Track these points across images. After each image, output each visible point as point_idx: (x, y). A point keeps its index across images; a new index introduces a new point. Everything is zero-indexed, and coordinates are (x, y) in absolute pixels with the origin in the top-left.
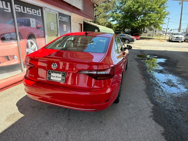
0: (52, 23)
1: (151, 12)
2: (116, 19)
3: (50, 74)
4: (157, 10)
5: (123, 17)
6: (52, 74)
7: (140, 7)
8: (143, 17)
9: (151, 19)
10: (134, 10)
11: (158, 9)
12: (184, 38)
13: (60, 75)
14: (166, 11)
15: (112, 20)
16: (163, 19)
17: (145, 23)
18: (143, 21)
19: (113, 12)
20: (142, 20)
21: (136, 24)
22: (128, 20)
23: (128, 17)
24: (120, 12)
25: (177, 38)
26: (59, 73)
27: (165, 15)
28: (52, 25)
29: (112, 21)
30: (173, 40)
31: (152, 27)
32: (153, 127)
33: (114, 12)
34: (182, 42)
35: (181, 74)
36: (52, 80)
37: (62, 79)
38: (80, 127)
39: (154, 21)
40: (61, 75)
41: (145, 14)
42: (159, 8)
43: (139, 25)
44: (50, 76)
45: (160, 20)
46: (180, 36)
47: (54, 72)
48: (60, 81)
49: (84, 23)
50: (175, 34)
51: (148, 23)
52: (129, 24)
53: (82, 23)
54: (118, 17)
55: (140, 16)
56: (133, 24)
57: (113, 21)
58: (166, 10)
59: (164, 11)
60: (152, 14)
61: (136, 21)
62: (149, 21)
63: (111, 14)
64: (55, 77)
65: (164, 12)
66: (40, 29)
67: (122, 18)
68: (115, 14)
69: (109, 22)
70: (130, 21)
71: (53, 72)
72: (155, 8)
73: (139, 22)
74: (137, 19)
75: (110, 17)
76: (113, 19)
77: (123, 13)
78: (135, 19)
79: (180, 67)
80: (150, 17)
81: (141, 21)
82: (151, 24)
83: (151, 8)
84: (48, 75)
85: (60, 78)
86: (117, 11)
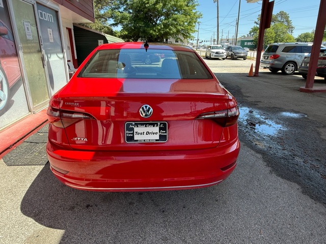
0: (26, 25)
1: (176, 13)
2: (120, 22)
3: (133, 129)
4: (184, 10)
5: (133, 19)
6: (136, 129)
7: (159, 3)
8: (165, 19)
9: (177, 24)
10: (150, 6)
11: (186, 8)
12: (226, 54)
13: (156, 129)
14: (196, 12)
15: (114, 23)
16: (194, 24)
17: (170, 30)
18: (166, 26)
19: (113, 9)
20: (164, 24)
21: (155, 31)
22: (141, 24)
23: (140, 19)
24: (125, 9)
25: (217, 53)
26: (153, 125)
27: (197, 18)
28: (28, 28)
29: (113, 25)
30: (212, 57)
31: (180, 36)
32: (286, 186)
33: (115, 9)
34: (224, 59)
35: (257, 104)
36: (137, 141)
37: (160, 136)
38: (191, 218)
39: (182, 28)
40: (158, 128)
41: (167, 15)
42: (187, 6)
43: (160, 33)
44: (133, 134)
45: (191, 25)
46: (221, 51)
47: (139, 124)
48: (156, 140)
49: (74, 26)
50: (213, 48)
51: (174, 30)
52: (144, 32)
53: (72, 28)
54: (124, 18)
55: (159, 18)
56: (151, 31)
57: (116, 25)
58: (197, 10)
59: (194, 11)
60: (178, 15)
61: (154, 26)
62: (175, 27)
63: (110, 12)
64: (145, 134)
65: (195, 13)
66: (6, 36)
67: (130, 20)
68: (117, 13)
69: (107, 27)
70: (145, 26)
71: (137, 125)
72: (181, 6)
73: (159, 28)
74: (156, 23)
75: (109, 18)
76: (115, 21)
77: (131, 11)
78: (152, 23)
79: (248, 95)
80: (175, 20)
81: (163, 27)
82: (178, 31)
83: (175, 5)
84: (128, 132)
85: (156, 133)
86: (119, 8)
